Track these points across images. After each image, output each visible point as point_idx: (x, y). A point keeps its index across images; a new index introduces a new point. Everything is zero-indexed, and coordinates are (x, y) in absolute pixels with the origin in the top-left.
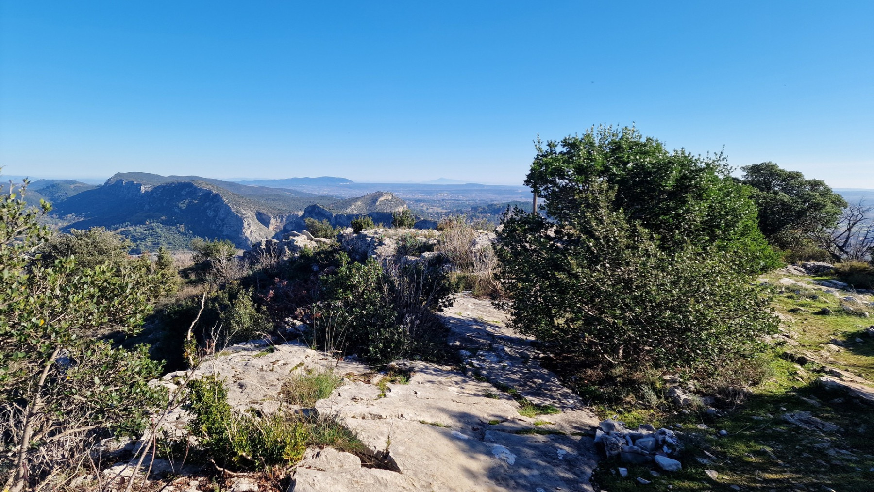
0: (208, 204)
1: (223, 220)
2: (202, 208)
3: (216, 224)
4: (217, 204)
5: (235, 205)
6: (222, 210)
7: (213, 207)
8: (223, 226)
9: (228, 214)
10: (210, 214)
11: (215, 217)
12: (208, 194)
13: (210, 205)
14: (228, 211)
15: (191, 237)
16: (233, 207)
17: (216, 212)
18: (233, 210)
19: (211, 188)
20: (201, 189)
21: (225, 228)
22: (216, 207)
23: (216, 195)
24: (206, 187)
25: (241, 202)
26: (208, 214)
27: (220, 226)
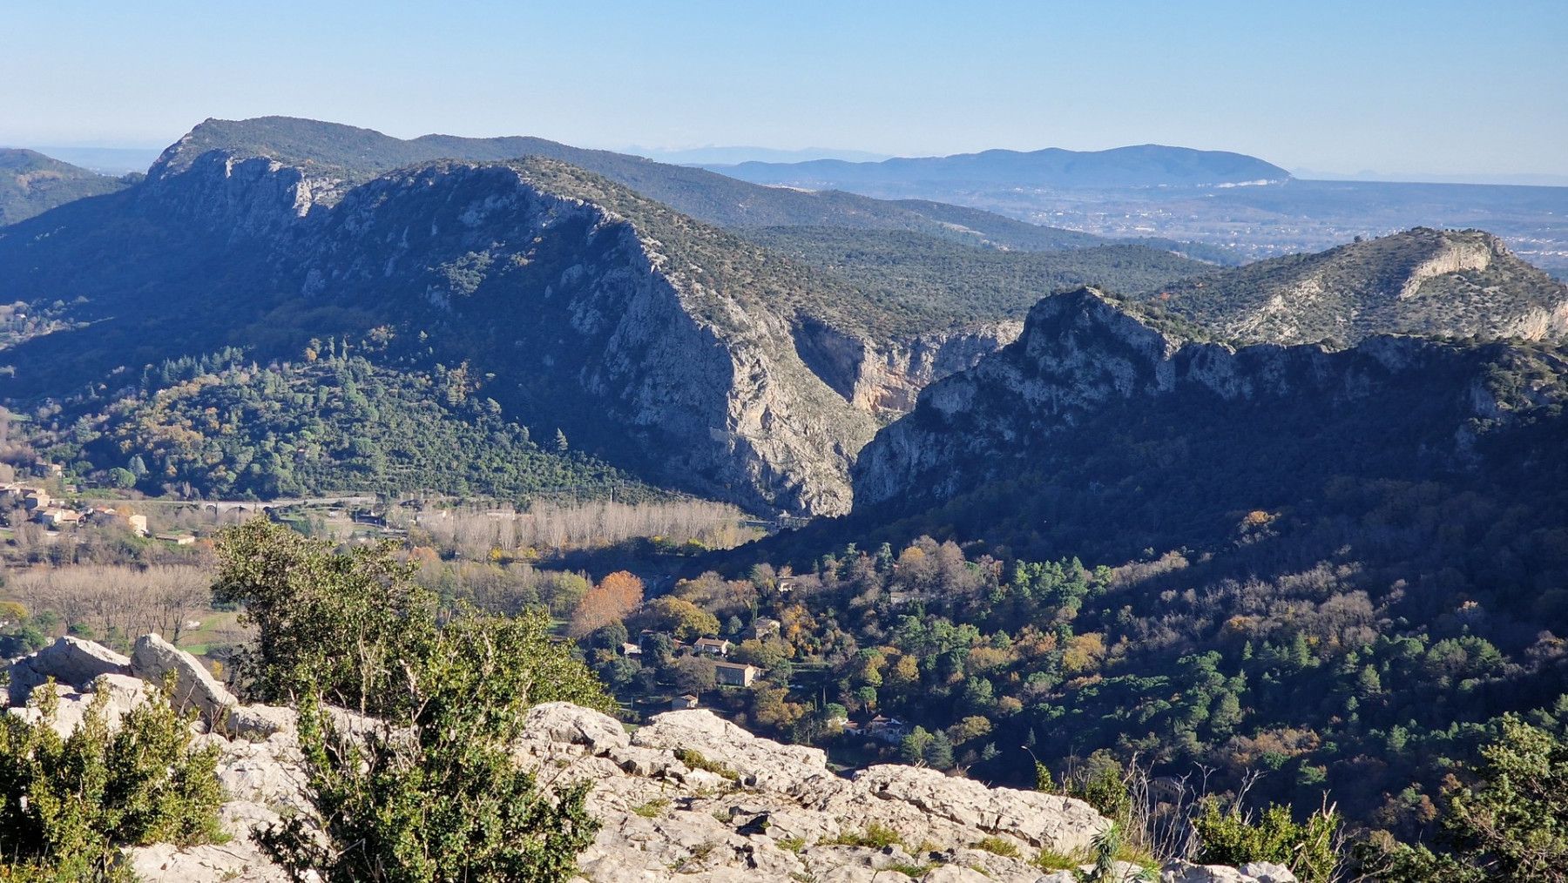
0: (576, 271)
1: (639, 353)
2: (549, 291)
3: (605, 372)
4: (614, 274)
5: (701, 280)
6: (638, 305)
7: (599, 285)
8: (639, 381)
9: (665, 322)
10: (585, 320)
11: (606, 334)
12: (580, 220)
13: (586, 278)
14: (666, 312)
15: (492, 429)
16: (687, 287)
17: (612, 310)
18: (687, 306)
19: (596, 194)
20: (547, 202)
21: (646, 393)
22: (612, 286)
23: (616, 231)
24: (572, 192)
25: (728, 268)
26: (575, 321)
27: (624, 380)
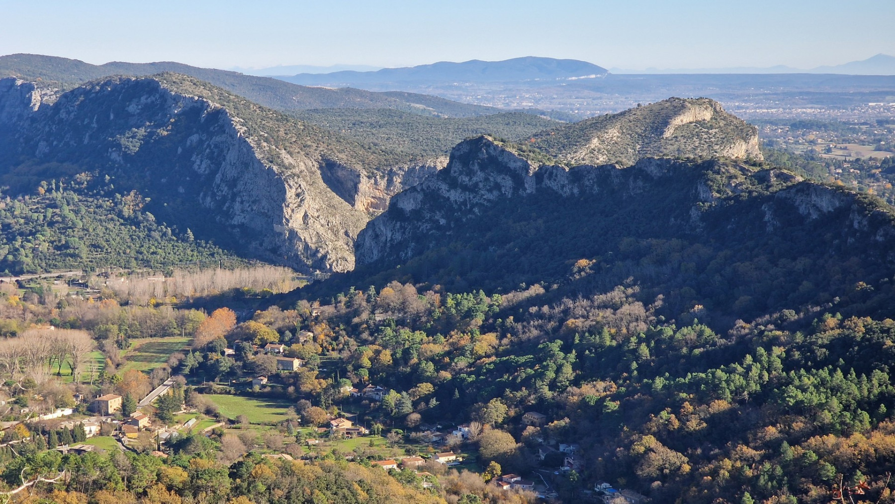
0: (195, 138)
1: (232, 184)
2: (180, 150)
3: (214, 195)
4: (217, 139)
5: (266, 140)
6: (231, 156)
7: (209, 146)
8: (233, 200)
9: (246, 165)
10: (201, 166)
11: (213, 173)
12: (196, 108)
13: (201, 142)
14: (247, 160)
15: (150, 230)
16: (259, 145)
17: (217, 159)
18: (258, 156)
19: (205, 93)
20: (177, 99)
21: (237, 206)
22: (216, 146)
23: (218, 114)
24: (191, 92)
25: (282, 133)
26: (196, 167)
27: (224, 199)
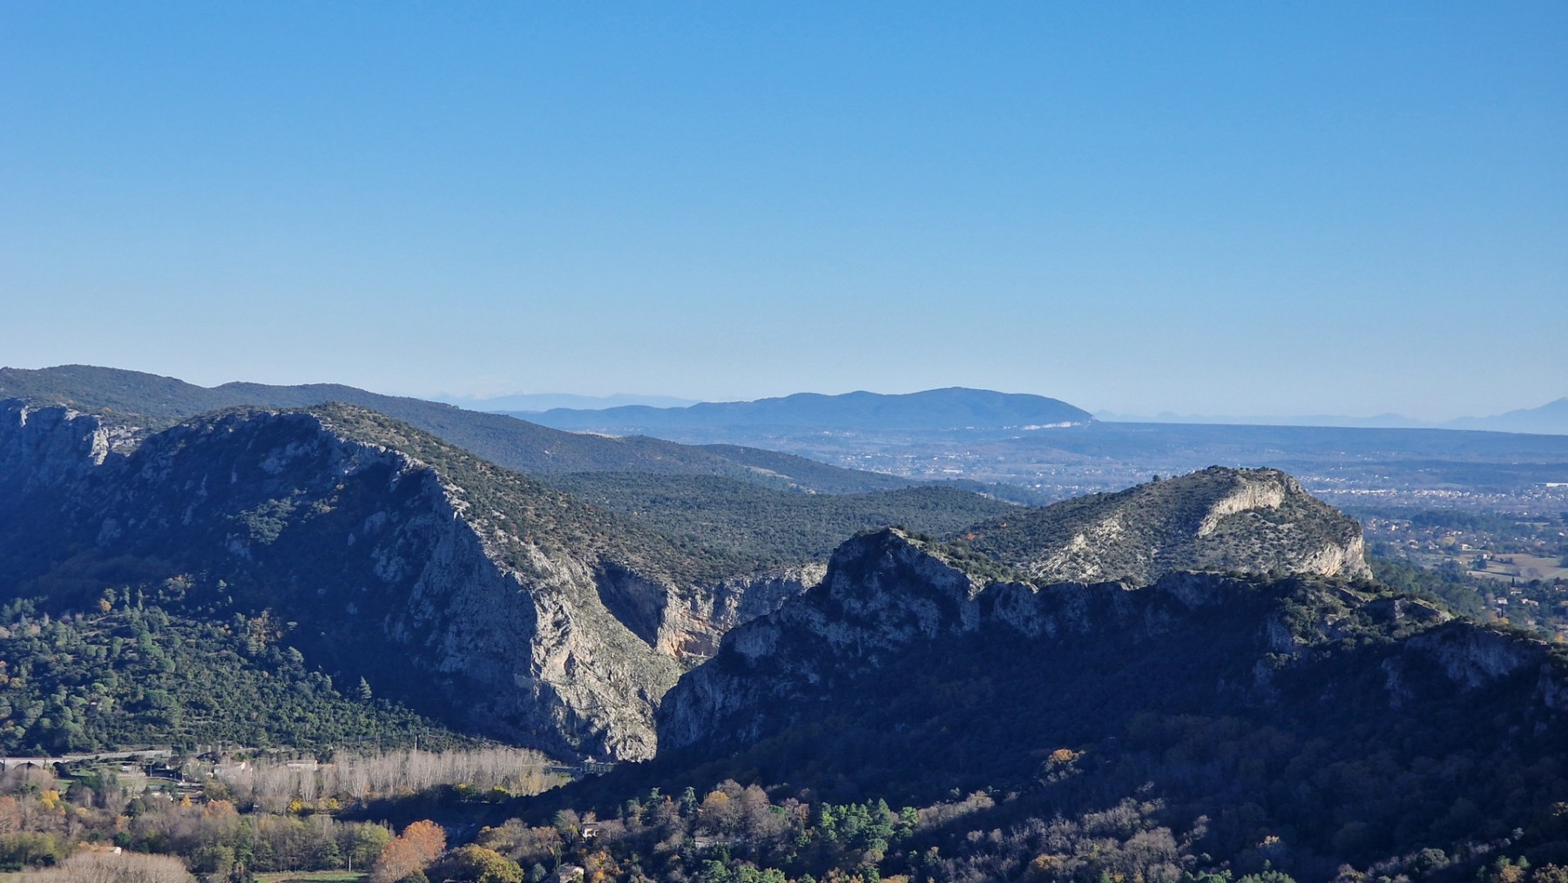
0: (378, 518)
1: (443, 600)
2: (351, 539)
3: (409, 619)
4: (418, 521)
5: (504, 526)
6: (442, 552)
7: (403, 532)
8: (443, 629)
9: (467, 569)
10: (388, 567)
11: (410, 581)
12: (383, 467)
13: (389, 525)
14: (469, 559)
15: (294, 678)
16: (491, 534)
17: (416, 558)
18: (489, 553)
19: (399, 440)
20: (349, 449)
21: (450, 640)
22: (416, 533)
23: (419, 478)
24: (374, 439)
25: (530, 514)
26: (379, 569)
27: (428, 627)
